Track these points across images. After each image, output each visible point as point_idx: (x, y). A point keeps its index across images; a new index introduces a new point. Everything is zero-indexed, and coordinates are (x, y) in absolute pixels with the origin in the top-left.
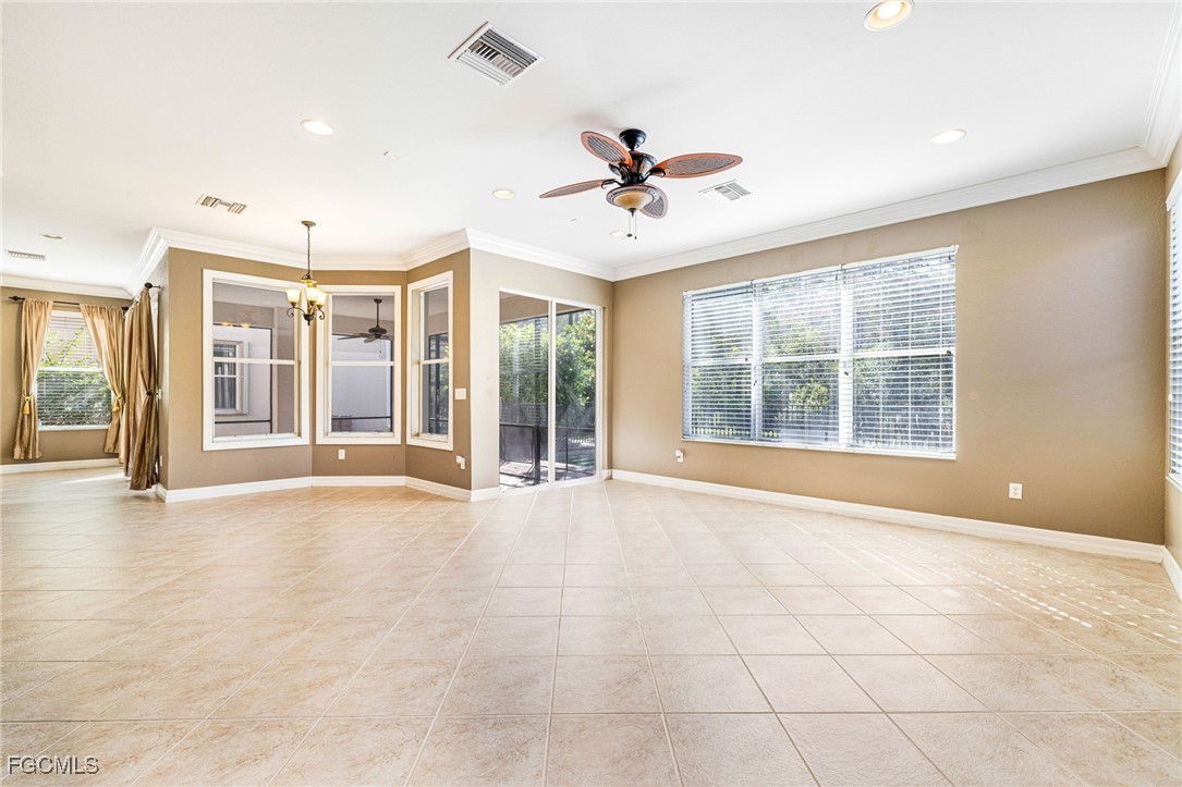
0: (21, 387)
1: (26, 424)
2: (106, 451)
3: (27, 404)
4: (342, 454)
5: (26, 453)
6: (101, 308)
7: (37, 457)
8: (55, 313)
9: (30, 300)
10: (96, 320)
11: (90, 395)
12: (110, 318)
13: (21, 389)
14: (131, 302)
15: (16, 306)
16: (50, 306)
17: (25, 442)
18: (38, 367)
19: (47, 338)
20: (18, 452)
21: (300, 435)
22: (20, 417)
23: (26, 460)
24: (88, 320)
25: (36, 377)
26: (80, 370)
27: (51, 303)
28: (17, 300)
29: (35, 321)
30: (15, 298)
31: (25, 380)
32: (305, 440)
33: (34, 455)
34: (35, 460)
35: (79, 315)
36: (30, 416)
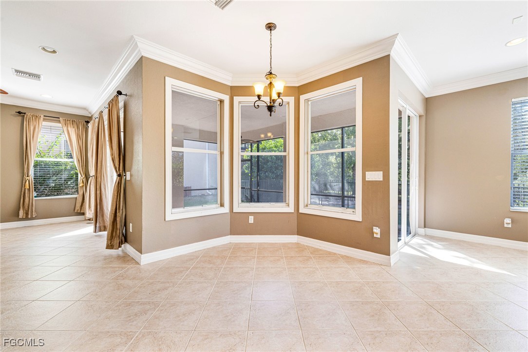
0: (24, 170)
1: (27, 195)
2: (76, 211)
3: (27, 182)
4: (251, 219)
5: (27, 214)
6: (73, 121)
7: (34, 216)
8: (45, 123)
9: (29, 114)
10: (69, 129)
11: (64, 176)
12: (78, 128)
13: (23, 173)
14: (91, 118)
15: (20, 118)
16: (42, 119)
17: (26, 207)
18: (33, 159)
19: (39, 140)
20: (21, 213)
21: (222, 205)
22: (23, 191)
23: (26, 218)
24: (65, 129)
25: (33, 164)
26: (58, 160)
27: (42, 116)
28: (20, 113)
29: (32, 128)
30: (19, 113)
31: (26, 166)
32: (226, 209)
33: (32, 215)
34: (32, 219)
35: (60, 125)
36: (29, 189)
